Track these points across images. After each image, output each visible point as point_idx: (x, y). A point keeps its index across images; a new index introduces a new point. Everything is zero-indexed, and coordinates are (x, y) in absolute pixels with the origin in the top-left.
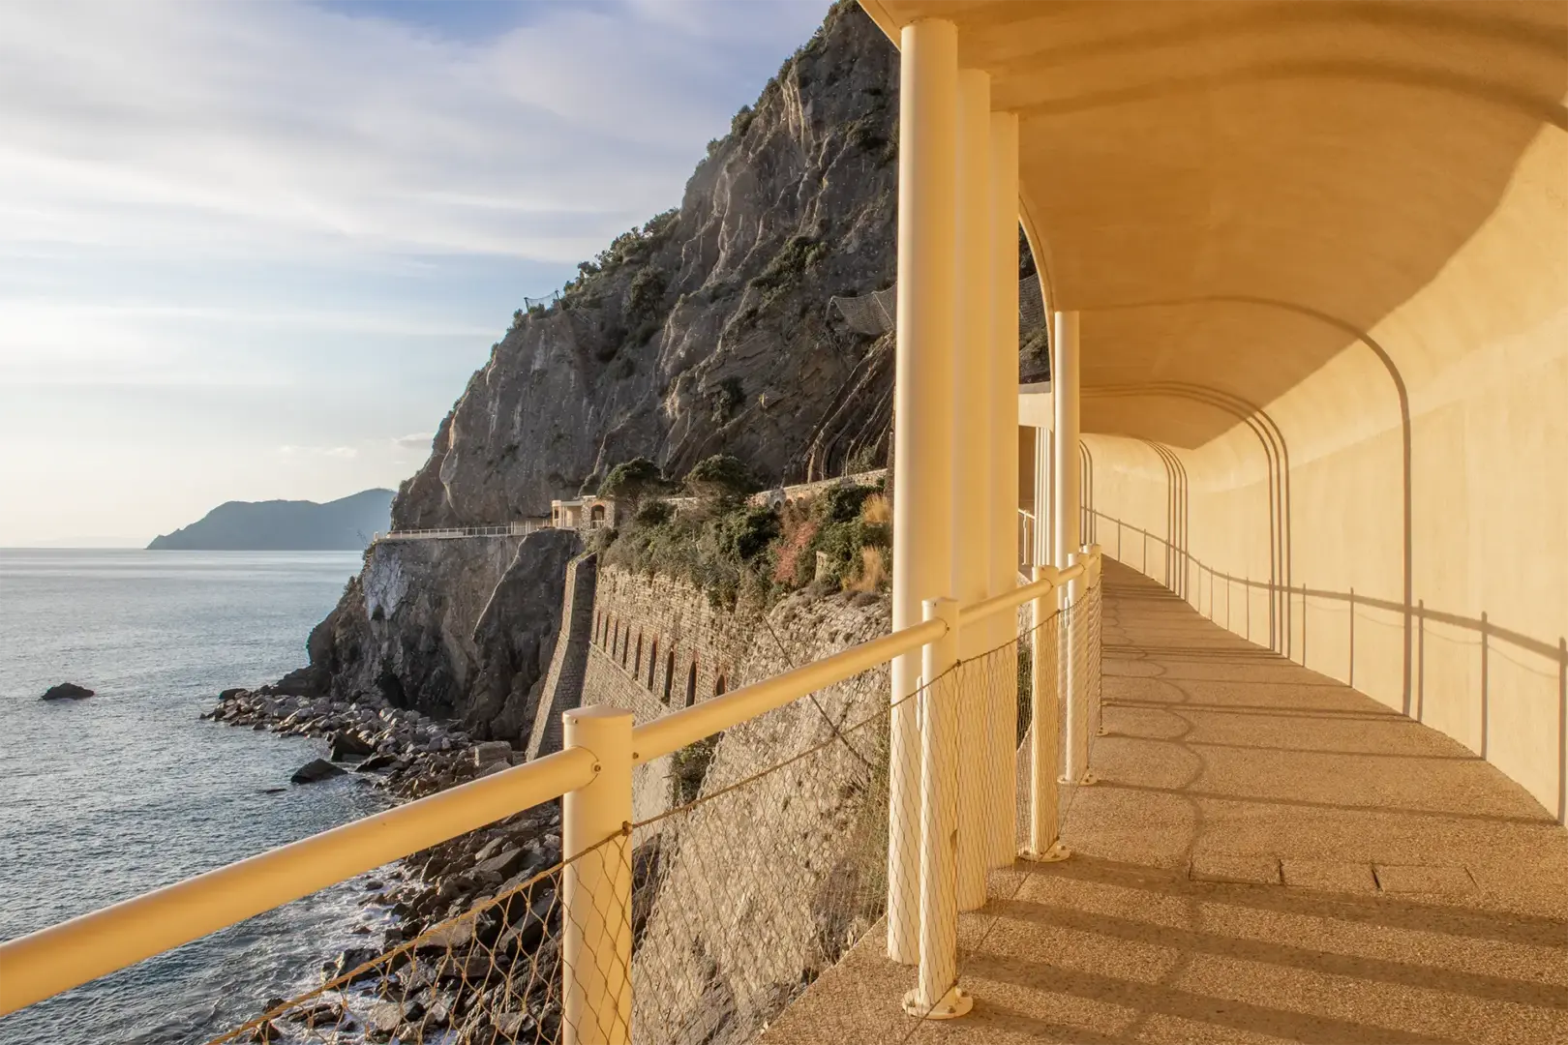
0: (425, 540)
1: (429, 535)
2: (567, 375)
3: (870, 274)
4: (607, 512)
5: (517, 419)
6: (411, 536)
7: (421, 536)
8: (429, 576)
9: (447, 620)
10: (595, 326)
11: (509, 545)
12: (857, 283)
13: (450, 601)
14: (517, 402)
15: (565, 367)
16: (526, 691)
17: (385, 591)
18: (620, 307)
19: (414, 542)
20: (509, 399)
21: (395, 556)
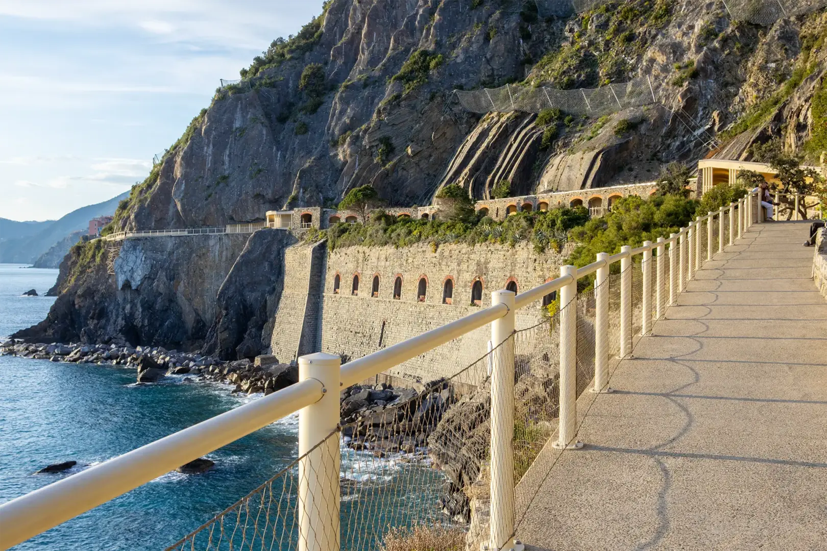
0: (162, 237)
1: (165, 234)
2: (261, 132)
3: (471, 75)
4: (313, 218)
5: (226, 159)
6: (150, 234)
7: (158, 234)
8: (165, 261)
9: (181, 287)
10: (273, 99)
11: (225, 240)
12: (463, 81)
13: (183, 275)
14: (225, 148)
15: (260, 126)
16: (260, 328)
17: (132, 271)
18: (288, 87)
19: (152, 238)
20: (220, 146)
21: (139, 247)
